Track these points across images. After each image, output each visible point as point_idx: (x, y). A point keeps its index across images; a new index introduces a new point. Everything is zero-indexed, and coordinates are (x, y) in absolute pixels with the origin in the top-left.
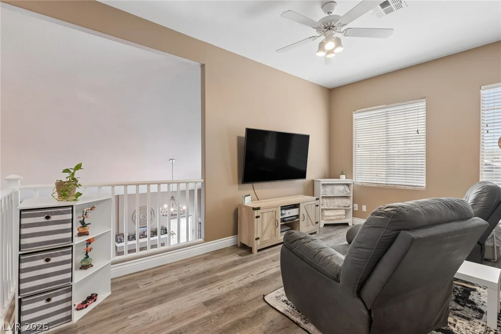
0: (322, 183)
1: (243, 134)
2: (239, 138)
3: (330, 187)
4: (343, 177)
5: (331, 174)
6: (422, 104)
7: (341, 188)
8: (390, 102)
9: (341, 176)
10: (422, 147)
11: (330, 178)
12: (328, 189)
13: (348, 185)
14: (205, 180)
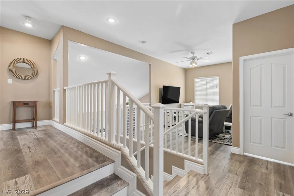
0: (184, 105)
1: (162, 87)
2: (160, 89)
3: (187, 106)
4: (191, 103)
5: (186, 102)
6: (218, 78)
7: (191, 107)
8: (207, 76)
9: (190, 102)
10: (217, 90)
11: (186, 103)
12: (187, 107)
13: (193, 105)
14: (151, 103)
